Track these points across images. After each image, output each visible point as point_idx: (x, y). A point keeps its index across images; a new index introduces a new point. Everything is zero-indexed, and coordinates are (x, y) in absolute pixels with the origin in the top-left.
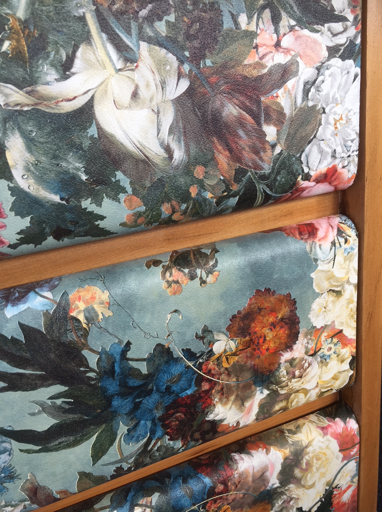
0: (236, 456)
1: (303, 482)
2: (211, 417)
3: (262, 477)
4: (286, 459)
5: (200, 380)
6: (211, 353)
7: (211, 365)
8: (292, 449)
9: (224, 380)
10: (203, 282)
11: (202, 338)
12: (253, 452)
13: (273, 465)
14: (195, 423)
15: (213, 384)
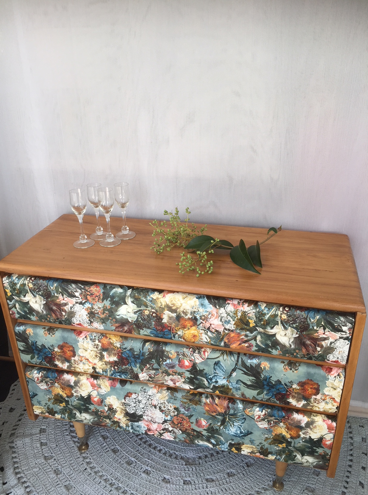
0: (294, 413)
1: (312, 430)
2: (288, 400)
3: (299, 422)
4: (308, 421)
5: (287, 391)
6: (292, 387)
7: (291, 389)
8: (311, 420)
9: (294, 394)
10: (293, 371)
11: (290, 383)
12: (300, 414)
13: (304, 421)
14: (284, 400)
15: (291, 394)
